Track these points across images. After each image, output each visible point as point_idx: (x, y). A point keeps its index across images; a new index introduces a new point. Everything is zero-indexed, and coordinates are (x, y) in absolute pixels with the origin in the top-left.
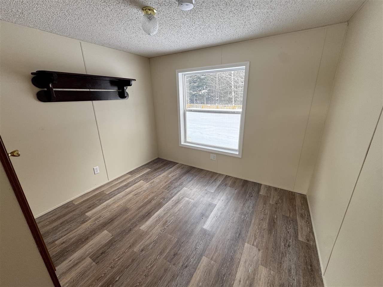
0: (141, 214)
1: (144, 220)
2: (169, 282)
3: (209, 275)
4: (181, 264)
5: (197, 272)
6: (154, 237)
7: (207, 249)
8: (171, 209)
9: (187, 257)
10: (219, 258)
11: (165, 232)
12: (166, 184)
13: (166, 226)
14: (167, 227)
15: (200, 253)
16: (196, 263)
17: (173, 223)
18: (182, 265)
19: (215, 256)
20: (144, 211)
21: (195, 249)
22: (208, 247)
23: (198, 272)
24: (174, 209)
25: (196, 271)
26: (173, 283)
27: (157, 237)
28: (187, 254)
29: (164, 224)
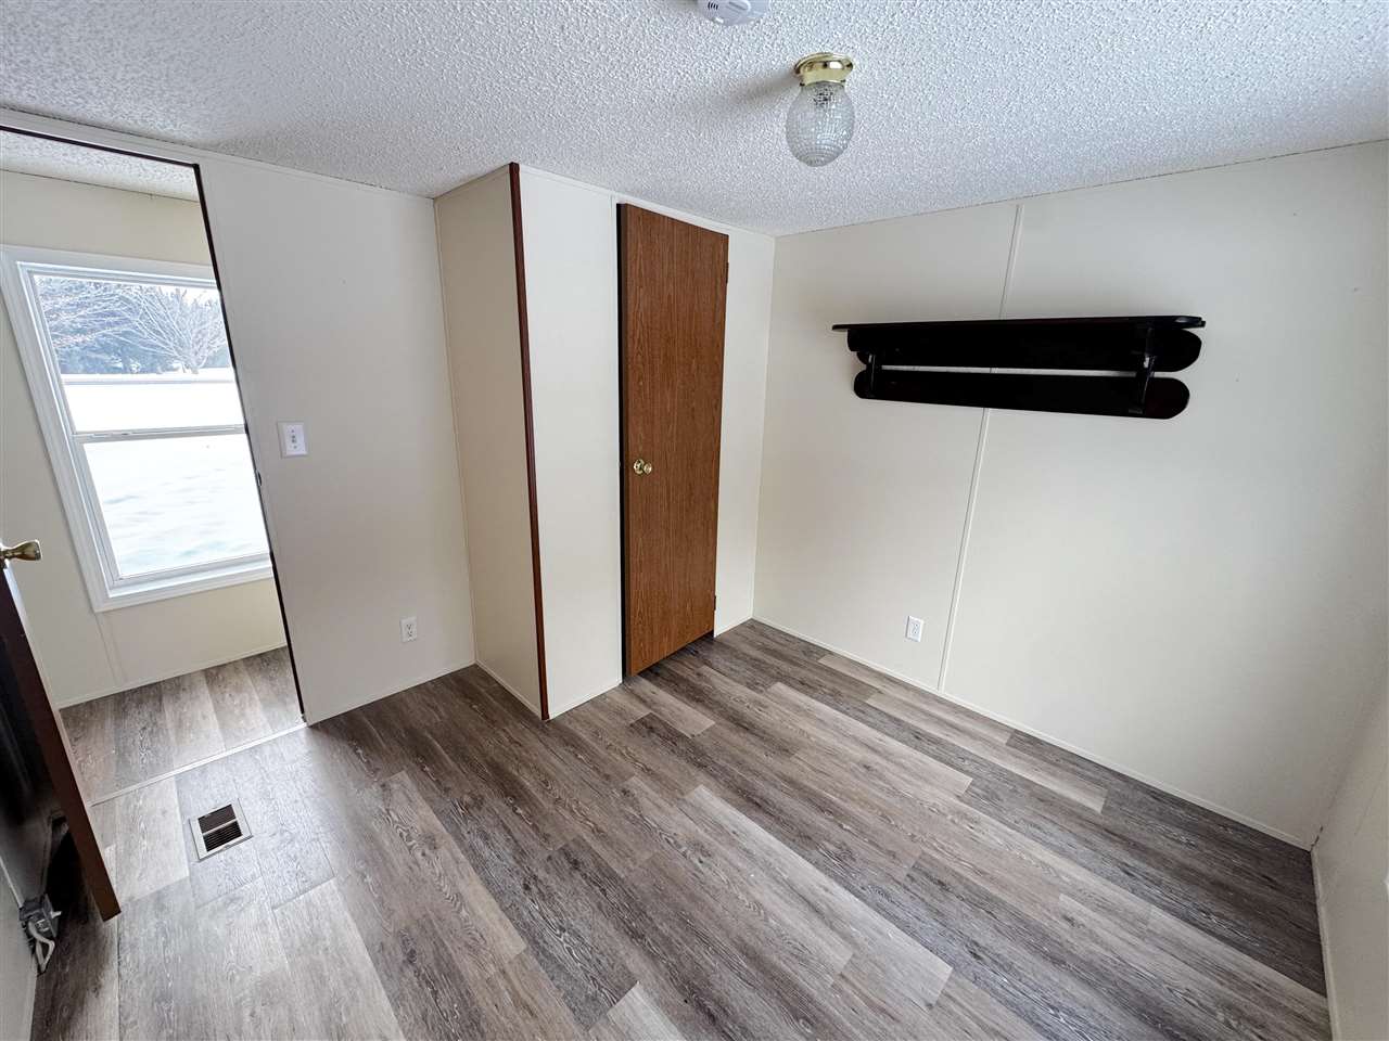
0: (759, 784)
1: (729, 794)
2: (516, 842)
3: (467, 945)
4: (541, 874)
5: (496, 913)
6: (654, 817)
7: (541, 968)
8: (774, 878)
9: (550, 895)
10: (490, 1002)
11: (666, 846)
12: (970, 876)
13: (689, 852)
14: (684, 855)
15: (542, 937)
16: (520, 916)
17: (697, 873)
18: (535, 878)
19: (503, 988)
20: (771, 793)
21: (565, 926)
22: (546, 976)
23: (492, 915)
24: (770, 887)
25: (500, 911)
26: (508, 851)
27: (653, 824)
28: (559, 898)
29: (698, 846)
